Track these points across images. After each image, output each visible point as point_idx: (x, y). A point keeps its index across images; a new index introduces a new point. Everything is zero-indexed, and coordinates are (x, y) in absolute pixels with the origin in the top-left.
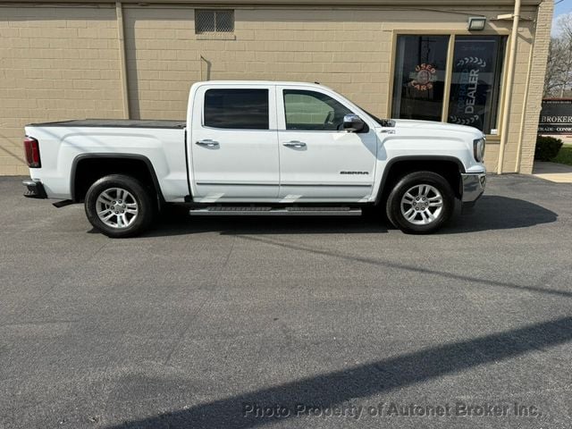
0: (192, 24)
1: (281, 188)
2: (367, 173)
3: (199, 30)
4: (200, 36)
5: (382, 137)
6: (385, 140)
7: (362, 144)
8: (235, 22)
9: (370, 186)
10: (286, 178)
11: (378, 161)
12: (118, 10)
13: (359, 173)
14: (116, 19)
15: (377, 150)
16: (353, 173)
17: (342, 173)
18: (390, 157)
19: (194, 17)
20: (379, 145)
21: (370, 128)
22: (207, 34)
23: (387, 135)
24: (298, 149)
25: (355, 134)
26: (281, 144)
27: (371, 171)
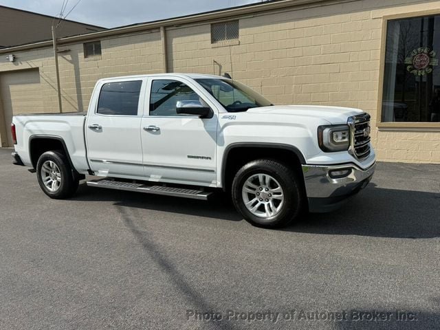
0: (208, 36)
1: (145, 167)
2: (210, 158)
3: (213, 40)
4: (215, 45)
5: (222, 122)
6: (225, 125)
7: (204, 129)
8: (240, 30)
9: (213, 171)
10: (148, 159)
11: (218, 146)
12: (162, 32)
13: (203, 158)
14: (160, 39)
15: (216, 135)
16: (198, 157)
17: (189, 157)
18: (227, 142)
19: (210, 30)
20: (219, 130)
21: (215, 113)
22: (220, 43)
23: (227, 121)
24: (154, 133)
25: (200, 119)
26: (142, 128)
27: (213, 157)
